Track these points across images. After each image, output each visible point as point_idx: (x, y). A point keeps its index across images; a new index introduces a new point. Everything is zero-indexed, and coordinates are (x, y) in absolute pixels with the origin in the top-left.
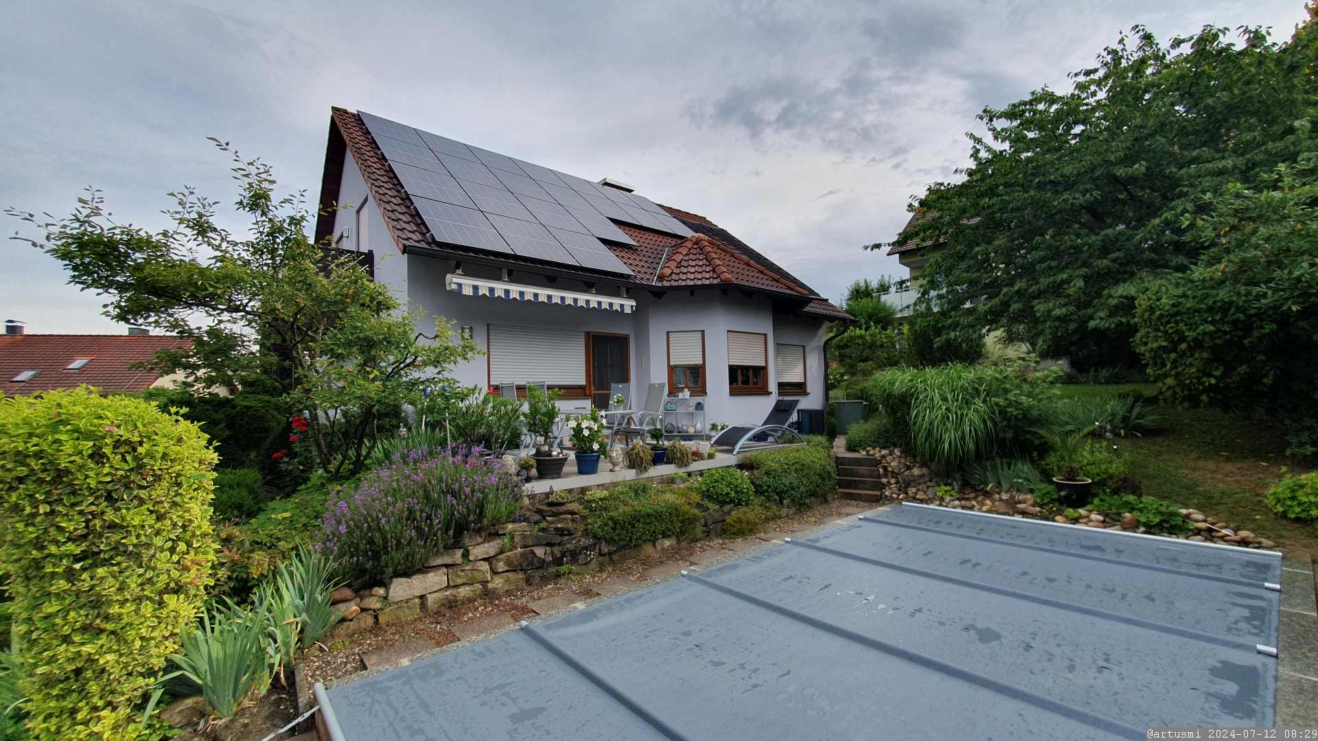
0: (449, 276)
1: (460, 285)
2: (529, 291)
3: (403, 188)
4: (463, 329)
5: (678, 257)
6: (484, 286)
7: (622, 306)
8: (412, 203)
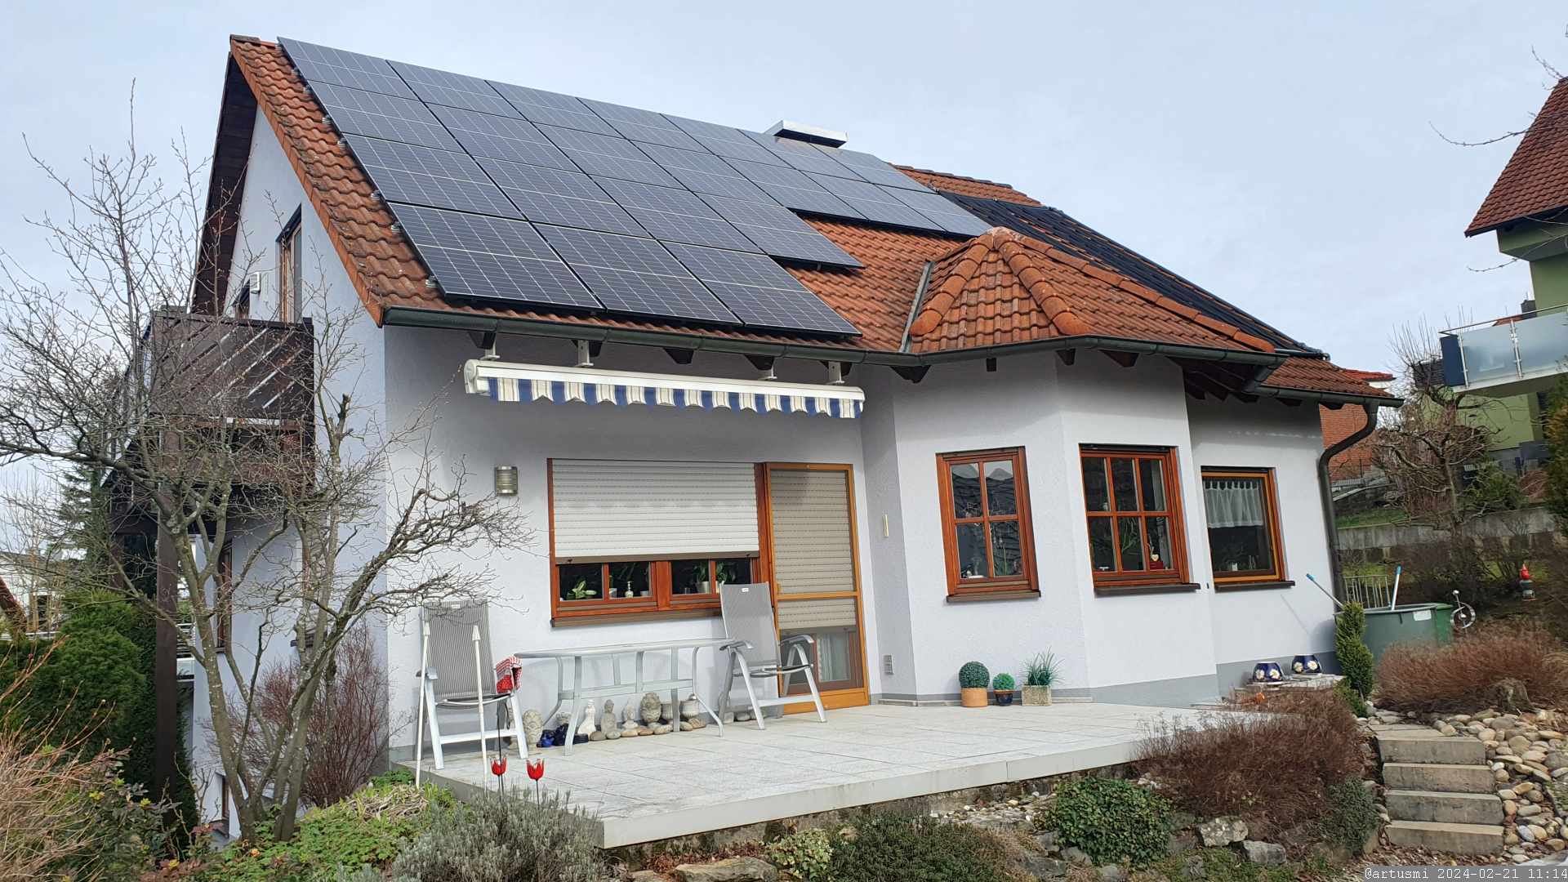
0: (472, 364)
1: (493, 382)
2: (636, 383)
3: (373, 187)
4: (498, 472)
5: (953, 285)
6: (542, 377)
7: (834, 403)
8: (394, 220)
